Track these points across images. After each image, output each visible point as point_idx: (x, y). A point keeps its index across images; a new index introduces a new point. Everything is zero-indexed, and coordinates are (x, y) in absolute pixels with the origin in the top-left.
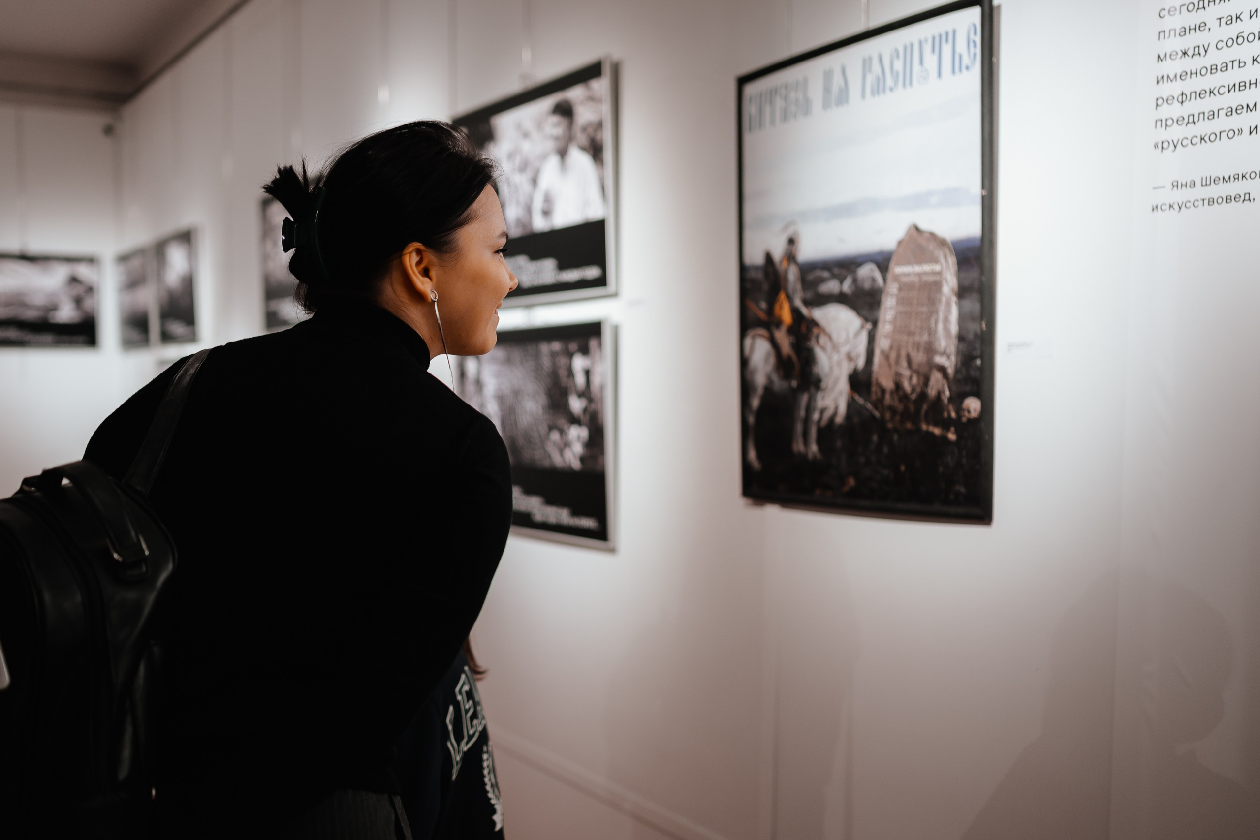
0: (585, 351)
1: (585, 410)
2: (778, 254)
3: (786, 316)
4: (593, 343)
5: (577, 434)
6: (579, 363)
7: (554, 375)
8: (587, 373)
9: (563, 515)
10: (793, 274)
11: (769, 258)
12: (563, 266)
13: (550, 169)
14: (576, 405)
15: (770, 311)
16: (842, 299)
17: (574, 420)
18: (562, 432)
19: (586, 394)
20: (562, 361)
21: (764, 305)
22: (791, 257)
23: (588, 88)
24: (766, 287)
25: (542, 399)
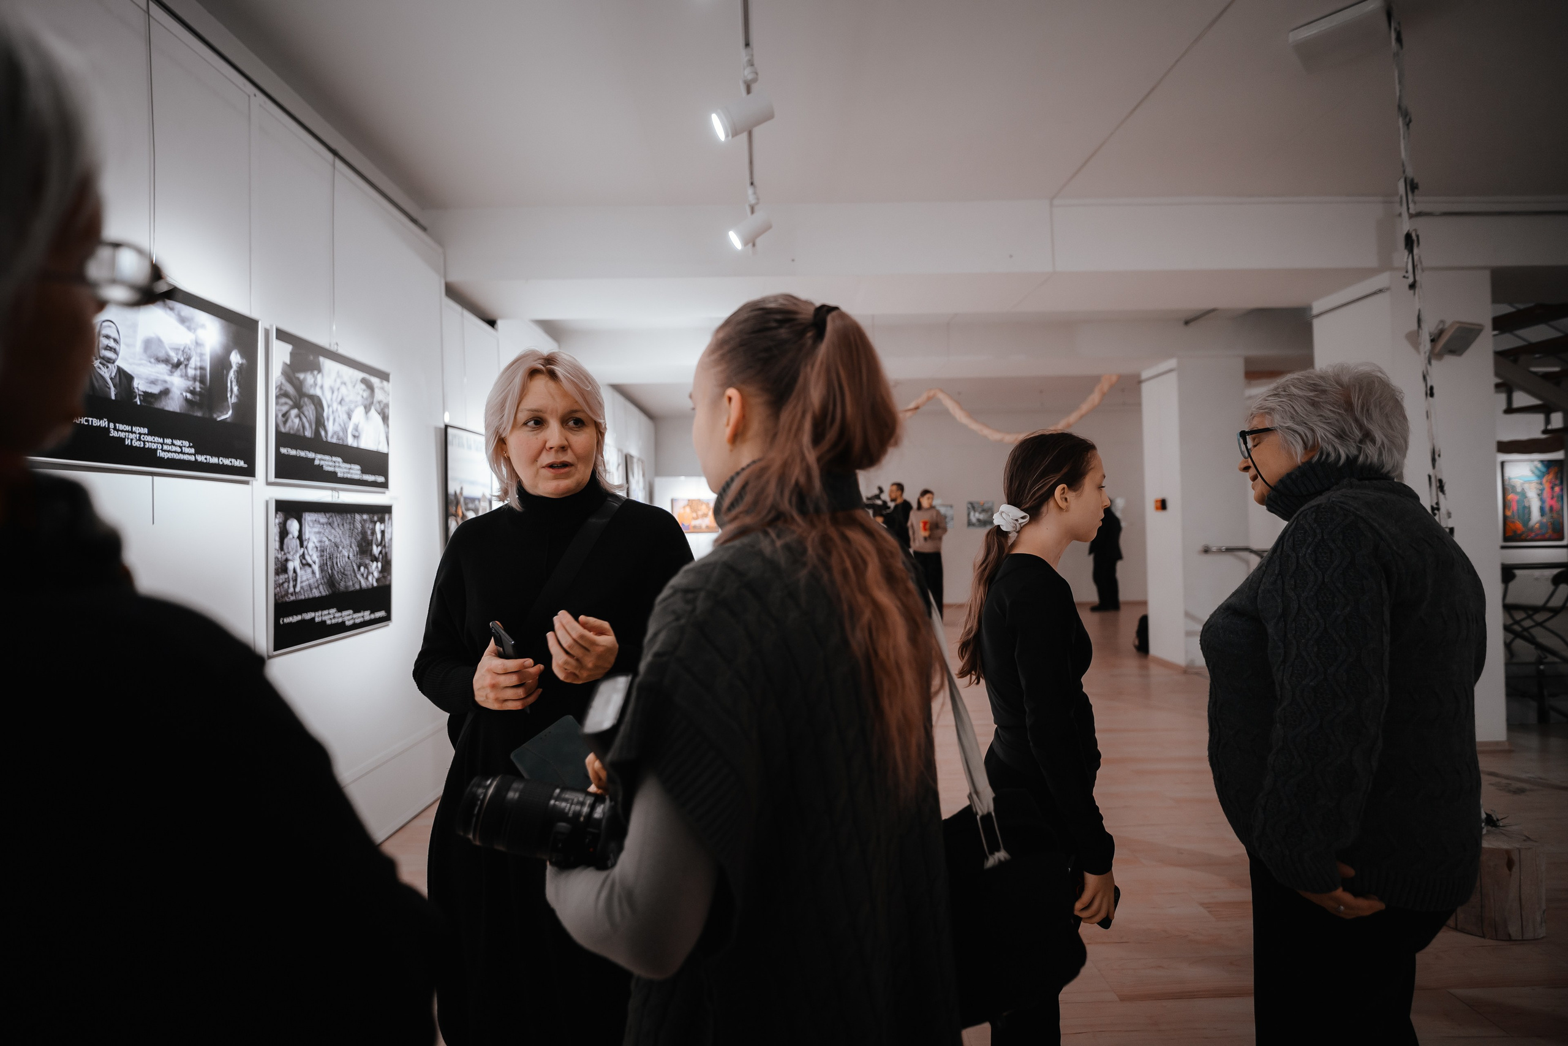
0: (382, 521)
1: (381, 552)
2: (458, 492)
3: (460, 514)
4: (387, 517)
5: (375, 567)
6: (379, 527)
7: (364, 533)
8: (383, 532)
9: (367, 615)
10: (462, 500)
11: (456, 493)
12: (364, 471)
13: (359, 414)
14: (376, 550)
15: (456, 511)
16: (472, 510)
17: (375, 559)
18: (366, 567)
19: (381, 544)
20: (369, 525)
21: (454, 508)
22: (461, 493)
23: (382, 382)
24: (455, 502)
25: (355, 548)
